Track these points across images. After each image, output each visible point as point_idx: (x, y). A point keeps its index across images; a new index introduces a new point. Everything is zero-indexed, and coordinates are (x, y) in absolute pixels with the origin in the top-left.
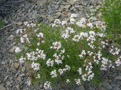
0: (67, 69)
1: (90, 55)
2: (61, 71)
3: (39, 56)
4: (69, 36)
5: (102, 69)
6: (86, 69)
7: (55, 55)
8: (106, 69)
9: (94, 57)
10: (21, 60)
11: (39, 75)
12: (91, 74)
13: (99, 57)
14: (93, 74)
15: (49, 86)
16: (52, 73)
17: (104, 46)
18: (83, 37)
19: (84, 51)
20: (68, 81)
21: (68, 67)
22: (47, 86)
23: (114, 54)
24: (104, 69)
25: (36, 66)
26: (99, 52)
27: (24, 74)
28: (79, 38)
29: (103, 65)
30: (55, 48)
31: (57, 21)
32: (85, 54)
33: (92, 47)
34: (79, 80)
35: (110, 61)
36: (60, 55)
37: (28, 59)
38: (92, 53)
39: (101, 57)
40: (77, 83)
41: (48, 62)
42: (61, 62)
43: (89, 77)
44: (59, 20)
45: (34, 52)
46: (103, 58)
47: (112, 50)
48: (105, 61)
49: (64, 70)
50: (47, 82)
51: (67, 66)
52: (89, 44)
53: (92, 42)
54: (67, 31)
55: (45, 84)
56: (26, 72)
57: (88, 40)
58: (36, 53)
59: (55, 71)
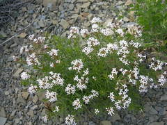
0: (94, 95)
1: (124, 73)
2: (87, 99)
3: (54, 81)
4: (92, 49)
5: (141, 91)
6: (120, 94)
7: (76, 78)
8: (146, 91)
9: (130, 76)
10: (31, 89)
11: (57, 108)
12: (127, 99)
13: (136, 76)
14: (130, 99)
15: (72, 120)
16: (75, 103)
17: (141, 60)
18: (112, 50)
19: (114, 69)
20: (97, 111)
21: (95, 93)
22: (69, 121)
23: (156, 69)
24: (143, 91)
25: (52, 96)
26: (136, 69)
27: (36, 106)
28: (107, 51)
29: (142, 86)
30: (75, 68)
31: (74, 30)
32: (116, 73)
33: (126, 63)
34: (112, 109)
35: (151, 80)
36: (82, 78)
37: (41, 87)
38: (126, 70)
39: (138, 75)
40: (110, 113)
41: (67, 89)
42: (84, 87)
43: (125, 104)
44: (76, 28)
45: (47, 78)
46: (141, 76)
47: (152, 64)
48: (144, 79)
49: (91, 97)
50: (69, 116)
51: (93, 91)
52: (121, 59)
53: (125, 56)
54: (89, 43)
55: (67, 118)
56: (38, 102)
57: (118, 54)
58: (50, 78)
59: (78, 100)
